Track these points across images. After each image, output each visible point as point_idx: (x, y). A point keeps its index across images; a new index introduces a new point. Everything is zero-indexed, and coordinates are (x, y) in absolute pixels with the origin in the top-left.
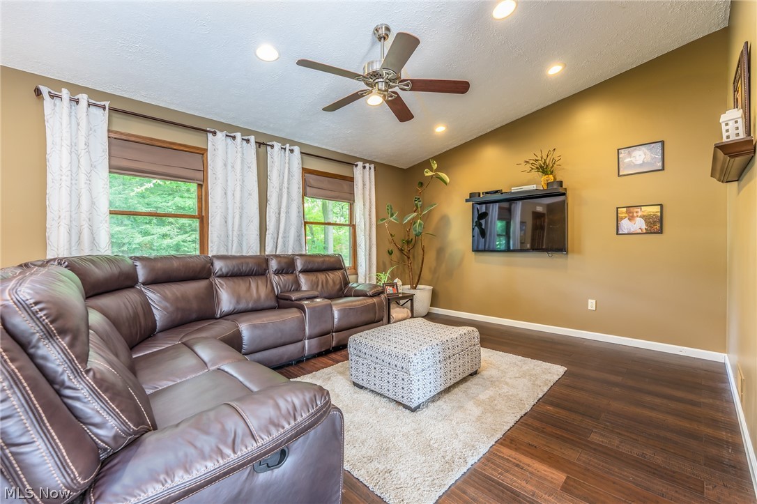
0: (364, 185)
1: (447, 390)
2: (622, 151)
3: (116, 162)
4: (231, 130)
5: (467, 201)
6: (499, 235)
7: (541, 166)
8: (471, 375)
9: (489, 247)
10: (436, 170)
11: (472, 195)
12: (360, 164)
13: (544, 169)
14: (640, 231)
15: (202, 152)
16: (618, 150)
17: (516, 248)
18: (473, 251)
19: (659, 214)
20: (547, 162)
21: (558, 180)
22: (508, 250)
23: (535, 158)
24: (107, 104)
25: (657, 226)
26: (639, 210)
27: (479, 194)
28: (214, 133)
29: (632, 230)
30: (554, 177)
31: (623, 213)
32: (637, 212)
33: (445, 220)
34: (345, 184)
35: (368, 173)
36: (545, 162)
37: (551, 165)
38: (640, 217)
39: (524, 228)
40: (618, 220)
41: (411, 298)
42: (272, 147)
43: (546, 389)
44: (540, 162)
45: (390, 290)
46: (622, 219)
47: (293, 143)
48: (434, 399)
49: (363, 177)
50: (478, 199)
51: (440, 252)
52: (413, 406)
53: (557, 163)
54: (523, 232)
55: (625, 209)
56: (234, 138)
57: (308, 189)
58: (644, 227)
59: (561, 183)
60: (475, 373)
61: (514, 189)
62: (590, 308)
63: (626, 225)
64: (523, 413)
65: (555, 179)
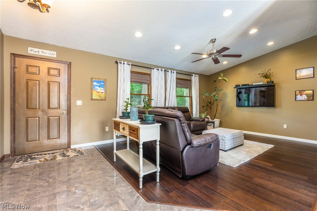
0: (195, 82)
1: (234, 148)
2: (298, 70)
3: (133, 80)
4: (158, 67)
5: (235, 88)
6: (245, 100)
7: (265, 75)
8: (241, 145)
9: (240, 105)
10: (223, 77)
11: (236, 86)
12: (194, 75)
13: (266, 76)
14: (305, 100)
15: (150, 75)
16: (296, 70)
17: (252, 106)
18: (237, 106)
19: (312, 93)
20: (267, 74)
21: (272, 81)
22: (248, 106)
23: (262, 72)
24: (130, 64)
25: (312, 98)
26: (304, 92)
27: (240, 85)
28: (153, 69)
29: (301, 99)
30: (270, 79)
31: (297, 93)
32: (303, 93)
33: (225, 95)
34: (189, 82)
35: (196, 78)
36: (266, 74)
37: (269, 75)
38: (305, 94)
39: (256, 97)
40: (296, 95)
41: (214, 123)
42: (168, 71)
43: (267, 150)
44: (264, 74)
45: (206, 120)
46: (297, 95)
47: (174, 70)
48: (230, 149)
49: (195, 80)
50: (239, 87)
51: (223, 106)
52: (226, 150)
53: (271, 75)
54: (255, 98)
55: (298, 92)
56: (158, 70)
57: (177, 84)
58: (306, 98)
59: (273, 82)
60: (242, 145)
61: (254, 84)
62: (284, 128)
63: (299, 97)
64: (260, 154)
65: (270, 80)
